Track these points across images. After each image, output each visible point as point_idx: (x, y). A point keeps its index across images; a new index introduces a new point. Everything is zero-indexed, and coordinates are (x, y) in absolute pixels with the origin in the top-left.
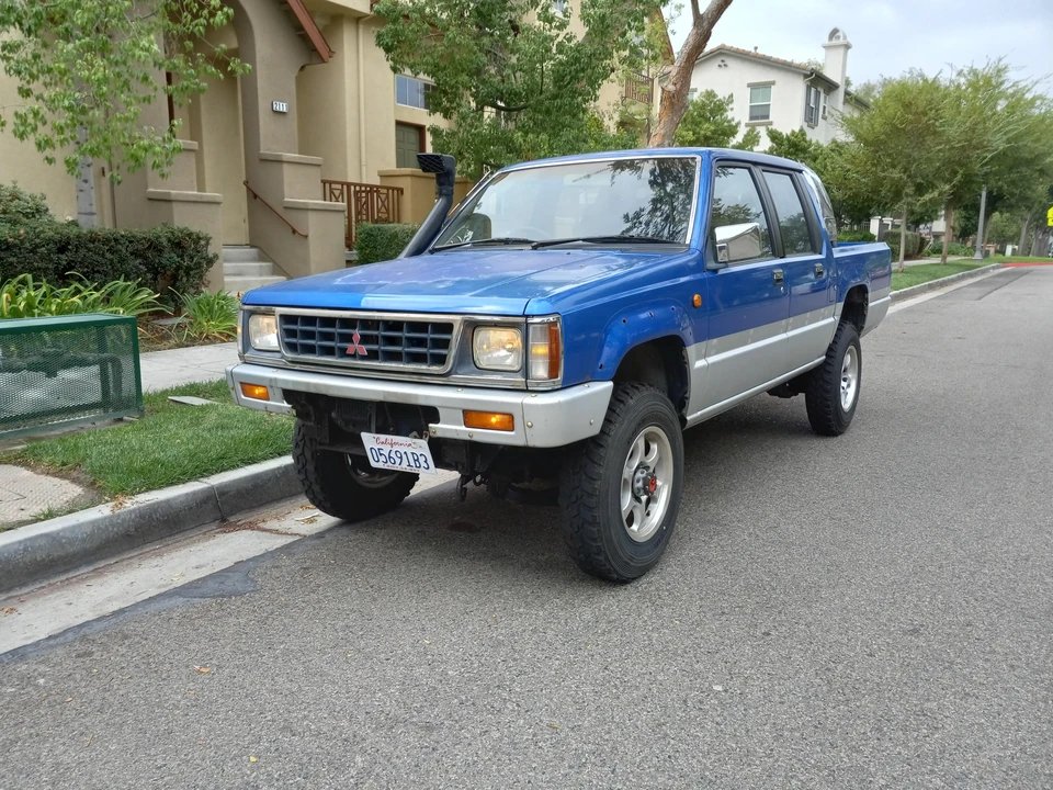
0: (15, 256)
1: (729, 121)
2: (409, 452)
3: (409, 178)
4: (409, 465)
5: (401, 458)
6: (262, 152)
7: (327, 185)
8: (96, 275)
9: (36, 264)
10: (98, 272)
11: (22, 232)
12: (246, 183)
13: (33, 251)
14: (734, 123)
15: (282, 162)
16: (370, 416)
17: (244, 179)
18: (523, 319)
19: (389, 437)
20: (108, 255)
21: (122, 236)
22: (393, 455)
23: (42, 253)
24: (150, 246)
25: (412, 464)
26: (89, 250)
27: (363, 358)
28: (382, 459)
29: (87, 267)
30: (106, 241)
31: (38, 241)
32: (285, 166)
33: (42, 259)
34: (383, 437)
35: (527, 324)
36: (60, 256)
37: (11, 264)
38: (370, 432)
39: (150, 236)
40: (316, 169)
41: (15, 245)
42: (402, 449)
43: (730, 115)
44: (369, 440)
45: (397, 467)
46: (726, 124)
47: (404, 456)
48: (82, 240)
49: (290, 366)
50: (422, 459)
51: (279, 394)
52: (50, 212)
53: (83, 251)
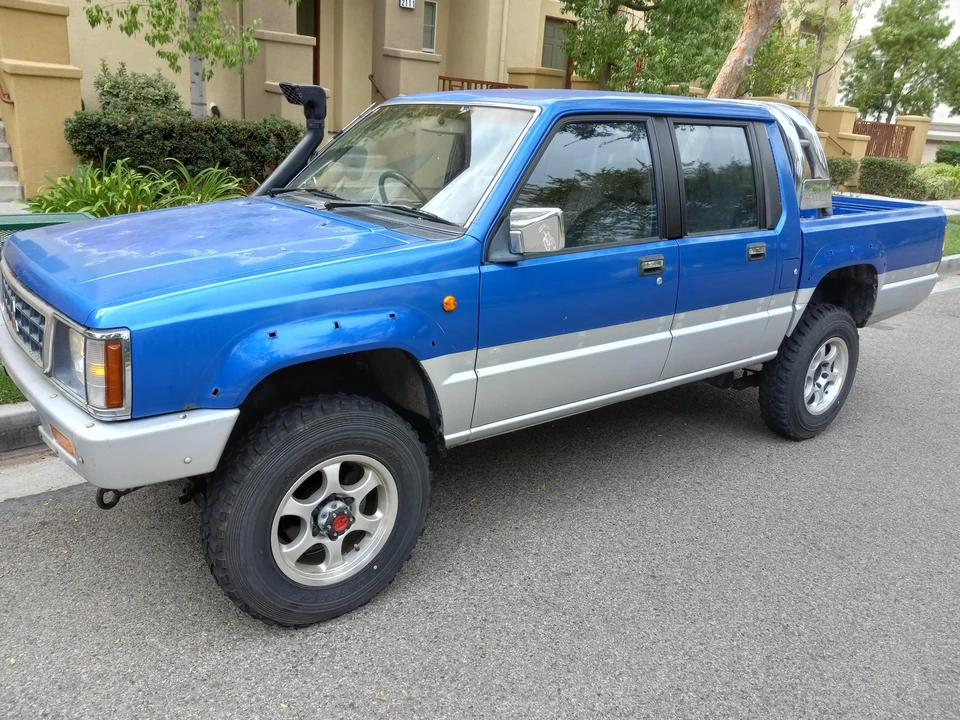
0: (124, 140)
1: (941, 21)
3: (534, 77)
6: (386, 47)
7: (447, 82)
8: (199, 161)
9: (142, 149)
10: (201, 158)
11: (132, 119)
12: (371, 77)
13: (140, 137)
14: (946, 24)
15: (400, 58)
17: (370, 73)
20: (209, 143)
21: (225, 127)
23: (148, 140)
24: (250, 137)
26: (192, 138)
29: (190, 153)
30: (208, 131)
31: (144, 128)
32: (402, 62)
33: (148, 144)
36: (166, 142)
37: (120, 147)
39: (251, 127)
40: (435, 66)
41: (123, 131)
43: (942, 14)
46: (936, 24)
48: (186, 129)
52: (181, 99)
53: (186, 139)
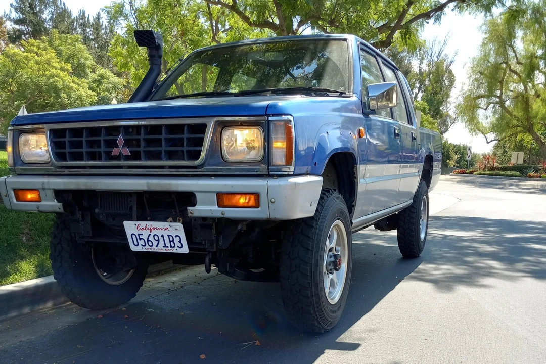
2: (166, 233)
4: (165, 246)
5: (158, 240)
16: (131, 208)
18: (266, 118)
19: (149, 223)
22: (151, 238)
25: (168, 244)
27: (127, 158)
28: (141, 242)
34: (143, 224)
35: (269, 121)
38: (131, 219)
42: (159, 233)
44: (130, 227)
45: (154, 249)
47: (161, 239)
49: (59, 171)
50: (177, 240)
51: (51, 194)
